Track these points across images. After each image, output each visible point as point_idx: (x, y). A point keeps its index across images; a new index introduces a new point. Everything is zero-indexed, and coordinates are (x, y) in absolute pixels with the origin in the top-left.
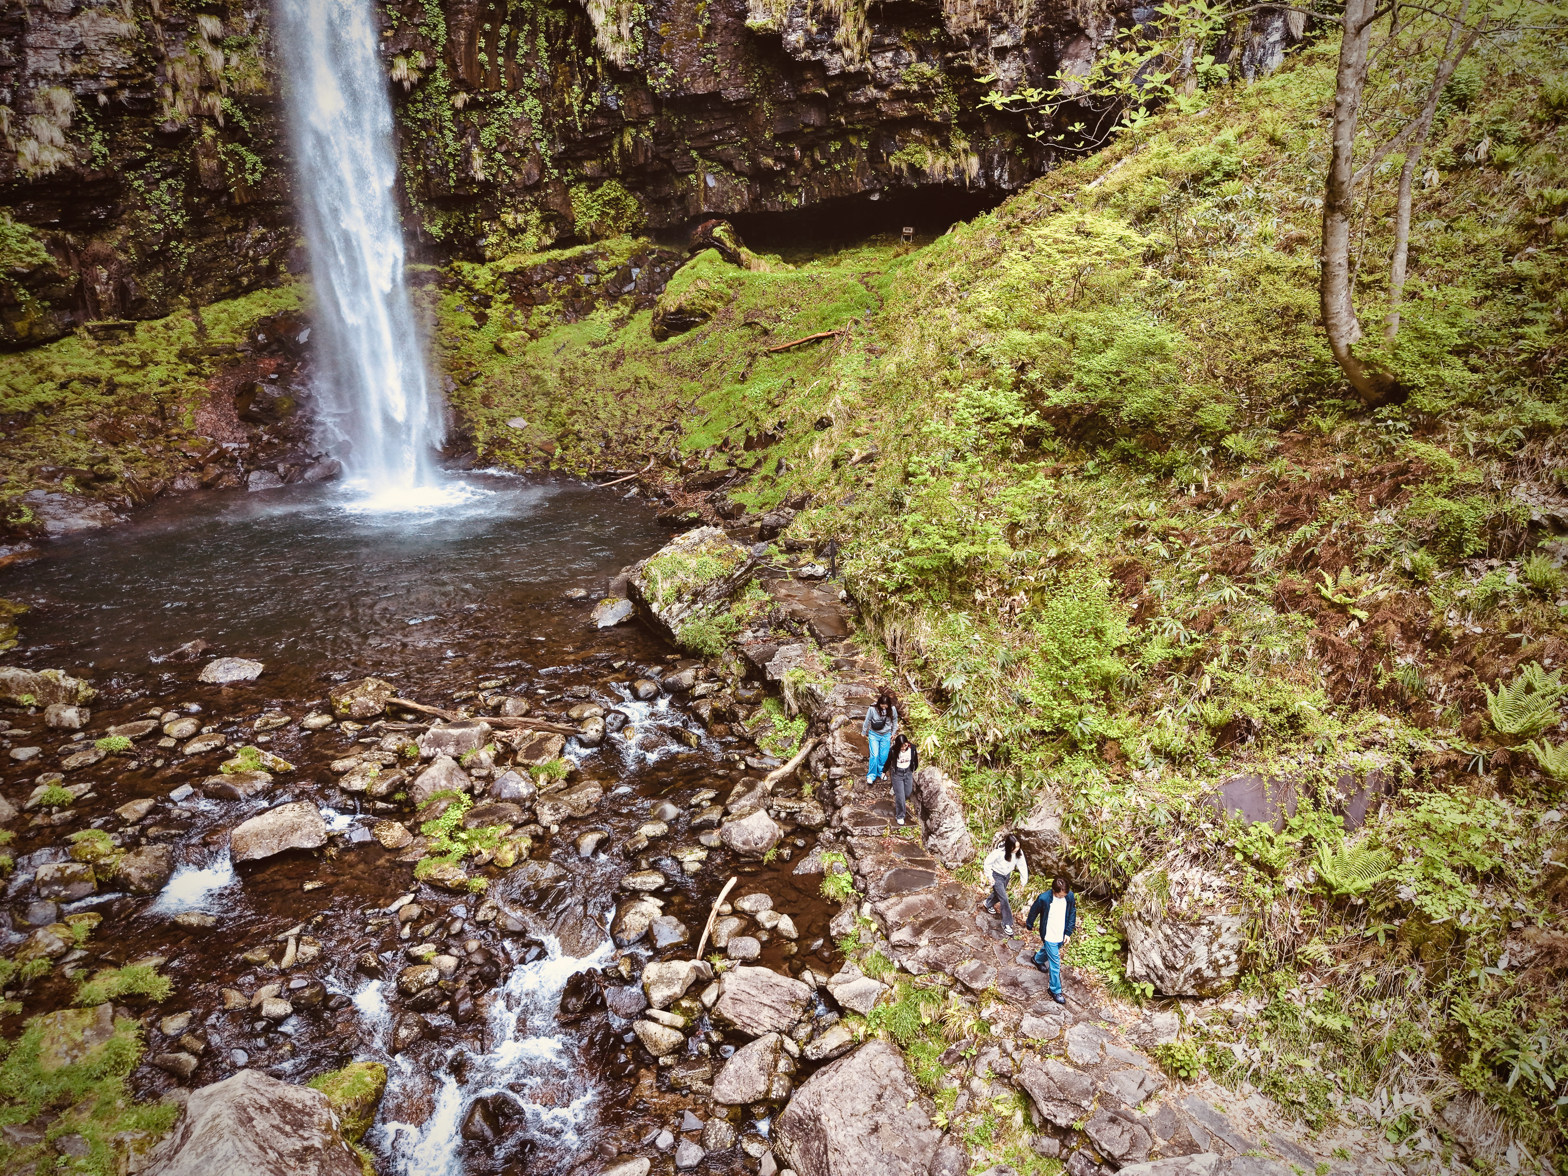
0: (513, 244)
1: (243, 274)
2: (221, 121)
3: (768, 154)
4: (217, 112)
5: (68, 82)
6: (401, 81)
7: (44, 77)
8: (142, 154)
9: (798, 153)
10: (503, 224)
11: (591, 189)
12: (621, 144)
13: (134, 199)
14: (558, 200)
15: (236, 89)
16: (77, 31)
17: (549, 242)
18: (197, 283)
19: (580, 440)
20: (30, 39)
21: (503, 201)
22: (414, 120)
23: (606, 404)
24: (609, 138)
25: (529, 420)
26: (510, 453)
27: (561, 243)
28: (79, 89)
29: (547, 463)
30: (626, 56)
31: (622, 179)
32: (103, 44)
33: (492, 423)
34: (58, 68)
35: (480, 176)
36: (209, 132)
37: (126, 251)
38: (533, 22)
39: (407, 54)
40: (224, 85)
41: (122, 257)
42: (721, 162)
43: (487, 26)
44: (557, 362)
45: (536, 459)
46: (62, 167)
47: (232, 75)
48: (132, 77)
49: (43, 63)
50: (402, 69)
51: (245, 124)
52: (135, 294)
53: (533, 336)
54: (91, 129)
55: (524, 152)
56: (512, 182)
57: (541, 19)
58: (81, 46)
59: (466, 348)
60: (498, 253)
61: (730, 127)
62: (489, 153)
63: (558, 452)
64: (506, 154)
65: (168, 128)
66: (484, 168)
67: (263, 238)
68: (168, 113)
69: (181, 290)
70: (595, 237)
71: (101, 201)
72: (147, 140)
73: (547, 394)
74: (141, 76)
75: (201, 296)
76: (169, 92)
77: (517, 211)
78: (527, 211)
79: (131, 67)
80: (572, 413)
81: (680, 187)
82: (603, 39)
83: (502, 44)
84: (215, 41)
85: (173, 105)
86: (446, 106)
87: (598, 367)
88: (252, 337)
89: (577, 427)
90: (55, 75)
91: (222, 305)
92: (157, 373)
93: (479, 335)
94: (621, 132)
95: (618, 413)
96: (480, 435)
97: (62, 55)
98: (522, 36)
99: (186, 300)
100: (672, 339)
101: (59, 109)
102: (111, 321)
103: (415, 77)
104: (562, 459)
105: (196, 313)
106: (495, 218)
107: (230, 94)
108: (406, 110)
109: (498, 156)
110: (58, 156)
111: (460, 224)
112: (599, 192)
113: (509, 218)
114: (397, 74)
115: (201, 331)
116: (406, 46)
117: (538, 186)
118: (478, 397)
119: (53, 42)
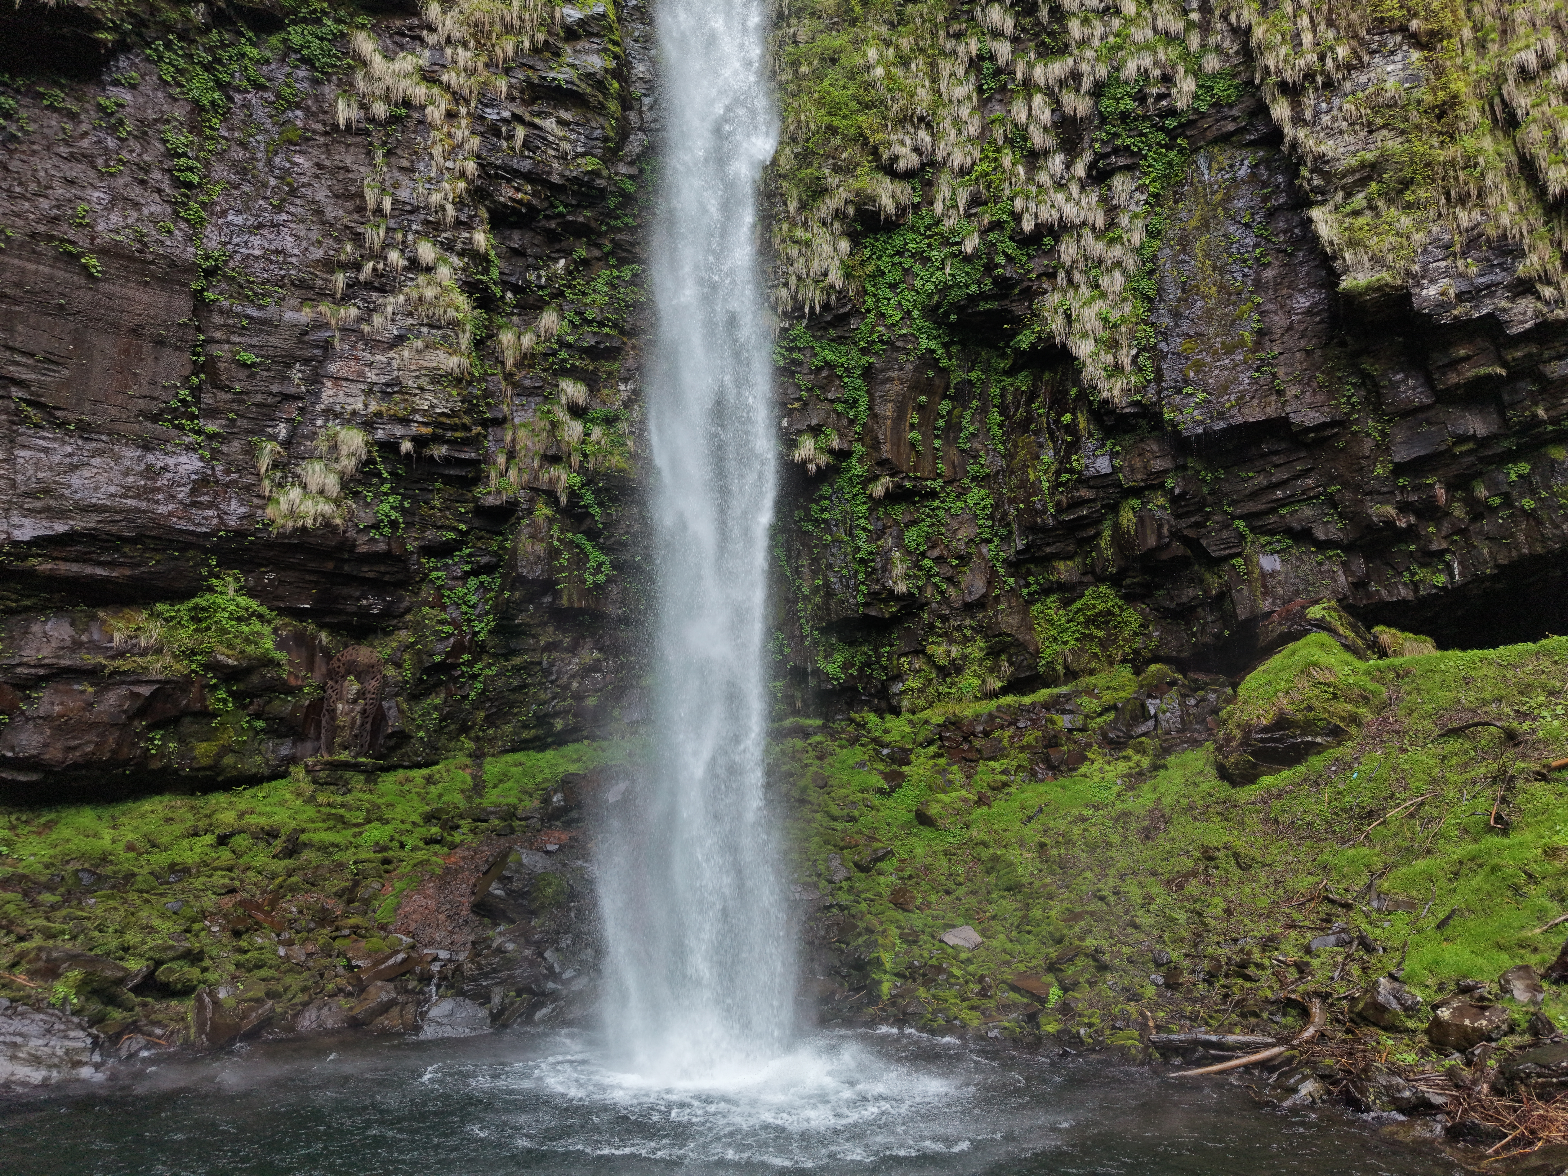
0: (943, 689)
1: (557, 714)
2: (563, 499)
3: (1385, 497)
4: (560, 488)
5: (368, 425)
6: (804, 463)
7: (337, 416)
8: (452, 535)
9: (1441, 492)
10: (930, 659)
11: (1066, 603)
12: (1116, 527)
13: (427, 592)
14: (1014, 620)
15: (591, 464)
16: (395, 364)
17: (998, 685)
18: (490, 721)
19: (1103, 968)
20: (332, 367)
21: (932, 626)
22: (816, 522)
23: (1149, 899)
24: (1095, 521)
25: (983, 933)
26: (950, 995)
27: (1015, 686)
28: (380, 434)
29: (1032, 1018)
30: (1127, 392)
31: (1115, 581)
32: (424, 382)
33: (911, 939)
34: (360, 406)
35: (902, 588)
36: (543, 510)
37: (398, 665)
38: (983, 397)
39: (816, 431)
40: (576, 459)
41: (390, 671)
42: (1289, 532)
43: (923, 398)
44: (1033, 833)
45: (1005, 1008)
46: (327, 523)
47: (588, 449)
48: (454, 428)
49: (342, 398)
50: (807, 448)
51: (596, 510)
52: (394, 723)
53: (982, 801)
54: (386, 488)
55: (964, 559)
56: (945, 600)
57: (995, 391)
58: (397, 382)
59: (868, 819)
60: (921, 703)
61: (1305, 474)
62: (916, 557)
63: (1054, 994)
64: (939, 560)
65: (491, 501)
66: (907, 577)
67: (595, 668)
68: (494, 482)
69: (465, 729)
70: (1071, 674)
71: (378, 586)
72: (461, 518)
73: (1013, 888)
74: (466, 428)
75: (491, 741)
76: (501, 459)
77: (952, 641)
78: (966, 640)
79: (454, 414)
80: (1073, 917)
81: (1214, 583)
82: (1093, 373)
83: (941, 423)
84: (577, 411)
85: (503, 474)
86: (861, 498)
87: (1116, 839)
88: (546, 801)
89: (1090, 942)
90: (354, 413)
91: (519, 756)
92: (375, 833)
93: (890, 802)
94: (1114, 509)
95: (1181, 916)
96: (887, 957)
97: (369, 392)
98: (968, 414)
99: (469, 745)
100: (1266, 780)
101: (344, 450)
102: (344, 756)
103: (823, 459)
104: (1065, 1009)
105: (480, 766)
106: (920, 652)
107: (582, 470)
108: (807, 510)
109: (927, 563)
110: (327, 508)
111: (868, 665)
112: (1078, 605)
113: (939, 651)
114: (799, 455)
115: (478, 787)
116: (814, 422)
117: (980, 604)
118: (886, 892)
119: (361, 373)
